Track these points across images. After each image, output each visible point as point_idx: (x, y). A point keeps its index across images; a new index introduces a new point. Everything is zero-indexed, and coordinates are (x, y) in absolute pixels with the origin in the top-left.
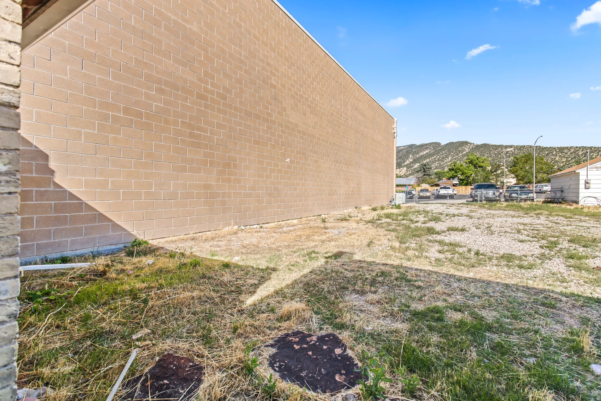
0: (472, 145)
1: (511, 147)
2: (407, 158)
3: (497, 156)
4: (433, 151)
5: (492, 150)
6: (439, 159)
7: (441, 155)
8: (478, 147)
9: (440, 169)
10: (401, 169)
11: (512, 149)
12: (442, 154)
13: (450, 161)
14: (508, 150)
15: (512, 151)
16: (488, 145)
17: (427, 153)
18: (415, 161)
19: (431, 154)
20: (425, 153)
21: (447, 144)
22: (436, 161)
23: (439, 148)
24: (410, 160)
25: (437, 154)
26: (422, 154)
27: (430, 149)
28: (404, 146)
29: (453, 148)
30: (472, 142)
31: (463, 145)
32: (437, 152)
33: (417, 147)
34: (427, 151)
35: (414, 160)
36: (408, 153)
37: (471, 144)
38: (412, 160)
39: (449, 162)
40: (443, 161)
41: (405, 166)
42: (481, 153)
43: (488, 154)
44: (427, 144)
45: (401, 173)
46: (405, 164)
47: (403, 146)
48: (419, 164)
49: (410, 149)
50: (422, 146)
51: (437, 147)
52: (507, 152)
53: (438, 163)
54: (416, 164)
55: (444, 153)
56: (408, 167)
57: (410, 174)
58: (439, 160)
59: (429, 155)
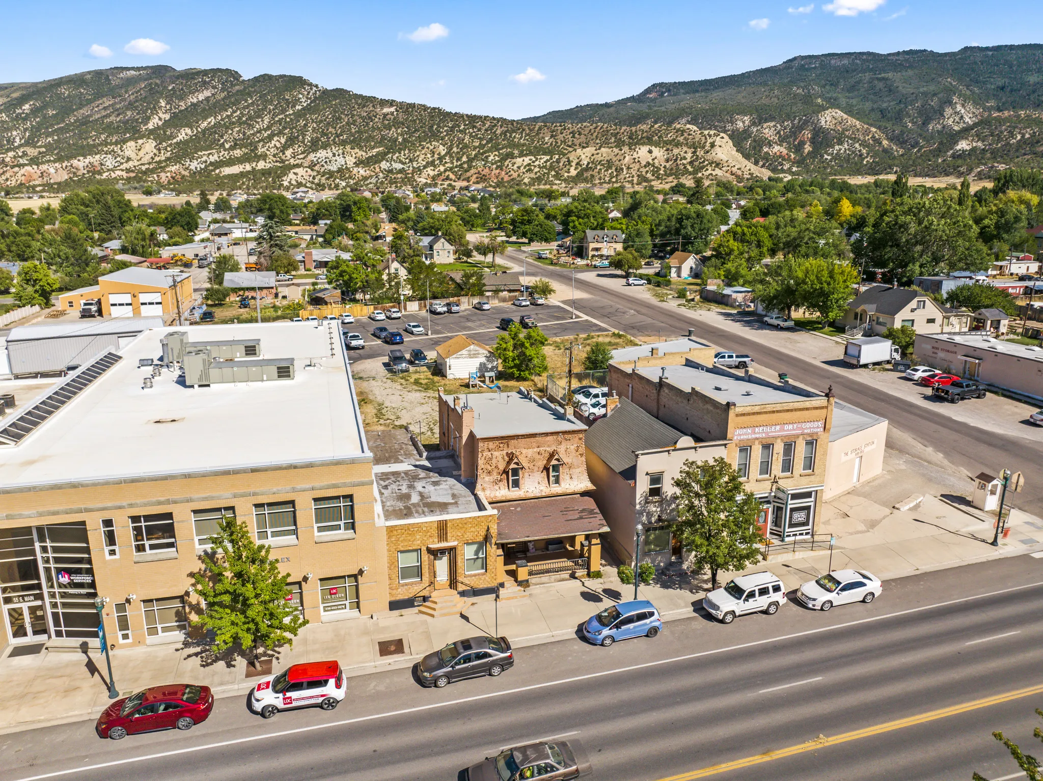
0: (314, 89)
1: (391, 103)
2: (155, 109)
3: (368, 124)
4: (223, 95)
5: (356, 107)
6: (240, 118)
7: (244, 108)
8: (327, 95)
9: (246, 147)
10: (140, 142)
11: (393, 109)
12: (247, 107)
13: (269, 128)
14: (386, 110)
15: (392, 114)
16: (347, 92)
17: (207, 99)
18: (178, 120)
19: (218, 102)
20: (201, 97)
21: (256, 79)
22: (234, 123)
23: (237, 88)
24: (161, 115)
25: (234, 104)
26: (195, 100)
27: (214, 87)
28: (138, 69)
29: (272, 91)
30: (314, 83)
31: (295, 88)
32: (231, 100)
33: (178, 77)
34: (207, 93)
35: (174, 116)
36: (153, 94)
37: (311, 85)
38: (167, 117)
39: (265, 130)
40: (251, 126)
41: (151, 132)
42: (335, 112)
43: (347, 115)
44: (205, 73)
45: (141, 153)
46: (150, 126)
47: (133, 69)
48: (189, 131)
49: (158, 81)
50: (190, 75)
51: (232, 85)
52: (385, 115)
53: (239, 132)
54: (182, 130)
55: (253, 103)
56: (159, 135)
57: (168, 159)
58: (240, 122)
59: (215, 105)
